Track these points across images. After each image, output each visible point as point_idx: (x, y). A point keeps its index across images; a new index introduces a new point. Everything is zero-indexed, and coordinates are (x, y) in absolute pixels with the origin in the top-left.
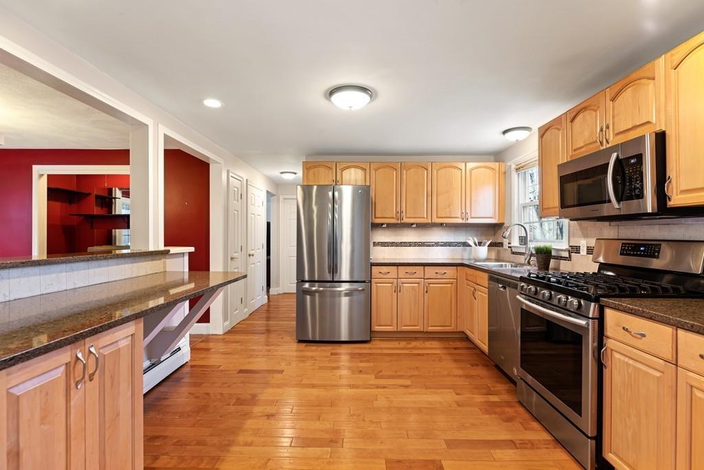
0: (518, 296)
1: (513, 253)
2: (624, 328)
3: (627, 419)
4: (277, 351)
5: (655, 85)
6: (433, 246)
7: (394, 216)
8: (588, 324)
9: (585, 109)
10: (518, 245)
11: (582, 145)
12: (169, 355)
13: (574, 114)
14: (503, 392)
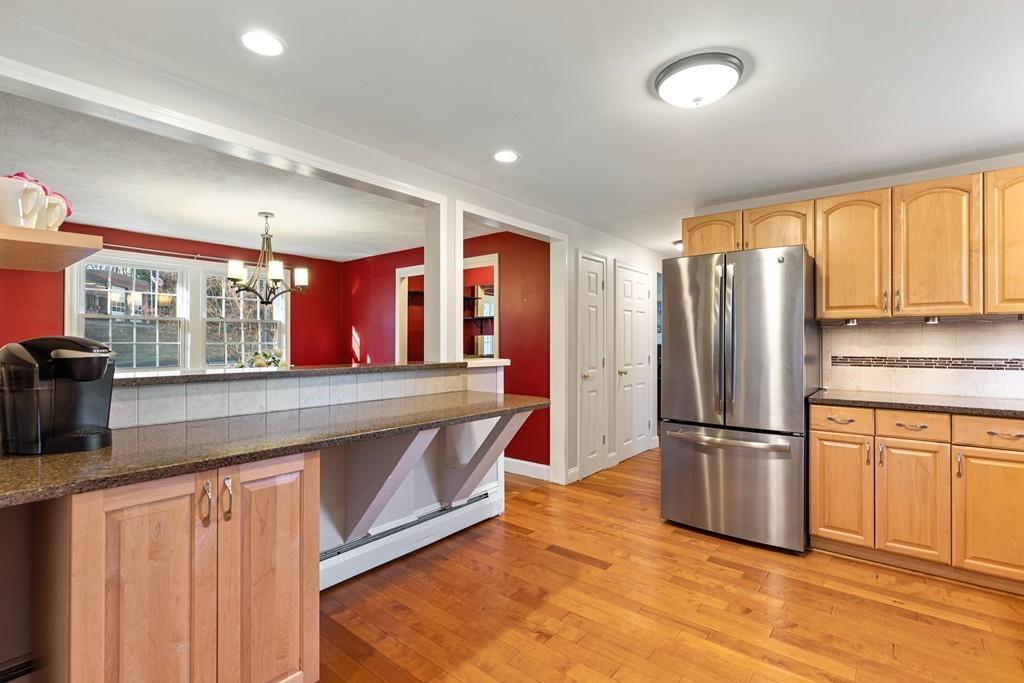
4: (621, 528)
12: (465, 501)
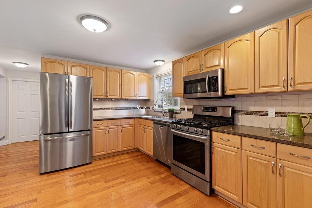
0: (171, 130)
1: (155, 112)
2: (221, 139)
3: (223, 172)
5: (221, 52)
6: (121, 109)
7: (103, 95)
8: (207, 138)
9: (193, 57)
10: (158, 108)
11: (192, 70)
13: (189, 58)
14: (165, 171)
